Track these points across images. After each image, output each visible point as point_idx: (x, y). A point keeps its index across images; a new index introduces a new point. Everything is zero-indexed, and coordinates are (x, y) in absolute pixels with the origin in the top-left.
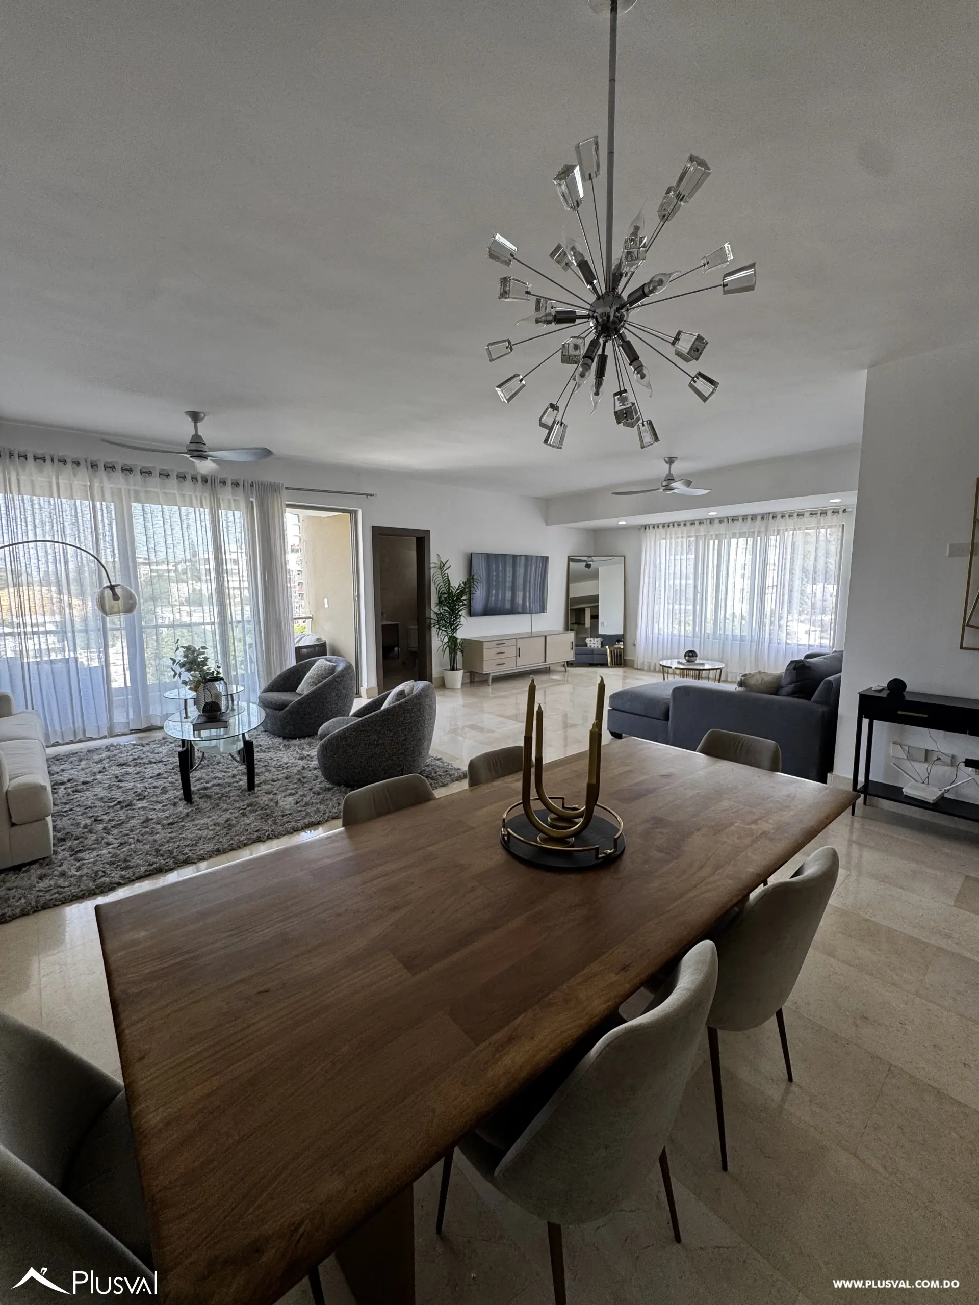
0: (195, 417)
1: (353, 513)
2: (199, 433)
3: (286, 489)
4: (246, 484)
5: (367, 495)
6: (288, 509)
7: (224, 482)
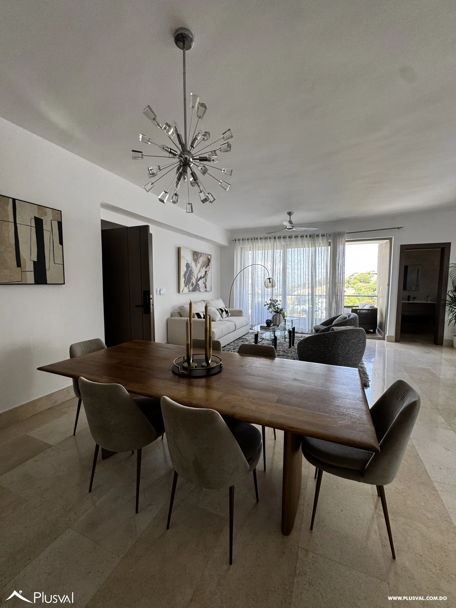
0: (290, 214)
1: (390, 239)
2: (291, 220)
3: (347, 233)
4: (327, 235)
5: (399, 228)
6: (346, 243)
7: (318, 236)
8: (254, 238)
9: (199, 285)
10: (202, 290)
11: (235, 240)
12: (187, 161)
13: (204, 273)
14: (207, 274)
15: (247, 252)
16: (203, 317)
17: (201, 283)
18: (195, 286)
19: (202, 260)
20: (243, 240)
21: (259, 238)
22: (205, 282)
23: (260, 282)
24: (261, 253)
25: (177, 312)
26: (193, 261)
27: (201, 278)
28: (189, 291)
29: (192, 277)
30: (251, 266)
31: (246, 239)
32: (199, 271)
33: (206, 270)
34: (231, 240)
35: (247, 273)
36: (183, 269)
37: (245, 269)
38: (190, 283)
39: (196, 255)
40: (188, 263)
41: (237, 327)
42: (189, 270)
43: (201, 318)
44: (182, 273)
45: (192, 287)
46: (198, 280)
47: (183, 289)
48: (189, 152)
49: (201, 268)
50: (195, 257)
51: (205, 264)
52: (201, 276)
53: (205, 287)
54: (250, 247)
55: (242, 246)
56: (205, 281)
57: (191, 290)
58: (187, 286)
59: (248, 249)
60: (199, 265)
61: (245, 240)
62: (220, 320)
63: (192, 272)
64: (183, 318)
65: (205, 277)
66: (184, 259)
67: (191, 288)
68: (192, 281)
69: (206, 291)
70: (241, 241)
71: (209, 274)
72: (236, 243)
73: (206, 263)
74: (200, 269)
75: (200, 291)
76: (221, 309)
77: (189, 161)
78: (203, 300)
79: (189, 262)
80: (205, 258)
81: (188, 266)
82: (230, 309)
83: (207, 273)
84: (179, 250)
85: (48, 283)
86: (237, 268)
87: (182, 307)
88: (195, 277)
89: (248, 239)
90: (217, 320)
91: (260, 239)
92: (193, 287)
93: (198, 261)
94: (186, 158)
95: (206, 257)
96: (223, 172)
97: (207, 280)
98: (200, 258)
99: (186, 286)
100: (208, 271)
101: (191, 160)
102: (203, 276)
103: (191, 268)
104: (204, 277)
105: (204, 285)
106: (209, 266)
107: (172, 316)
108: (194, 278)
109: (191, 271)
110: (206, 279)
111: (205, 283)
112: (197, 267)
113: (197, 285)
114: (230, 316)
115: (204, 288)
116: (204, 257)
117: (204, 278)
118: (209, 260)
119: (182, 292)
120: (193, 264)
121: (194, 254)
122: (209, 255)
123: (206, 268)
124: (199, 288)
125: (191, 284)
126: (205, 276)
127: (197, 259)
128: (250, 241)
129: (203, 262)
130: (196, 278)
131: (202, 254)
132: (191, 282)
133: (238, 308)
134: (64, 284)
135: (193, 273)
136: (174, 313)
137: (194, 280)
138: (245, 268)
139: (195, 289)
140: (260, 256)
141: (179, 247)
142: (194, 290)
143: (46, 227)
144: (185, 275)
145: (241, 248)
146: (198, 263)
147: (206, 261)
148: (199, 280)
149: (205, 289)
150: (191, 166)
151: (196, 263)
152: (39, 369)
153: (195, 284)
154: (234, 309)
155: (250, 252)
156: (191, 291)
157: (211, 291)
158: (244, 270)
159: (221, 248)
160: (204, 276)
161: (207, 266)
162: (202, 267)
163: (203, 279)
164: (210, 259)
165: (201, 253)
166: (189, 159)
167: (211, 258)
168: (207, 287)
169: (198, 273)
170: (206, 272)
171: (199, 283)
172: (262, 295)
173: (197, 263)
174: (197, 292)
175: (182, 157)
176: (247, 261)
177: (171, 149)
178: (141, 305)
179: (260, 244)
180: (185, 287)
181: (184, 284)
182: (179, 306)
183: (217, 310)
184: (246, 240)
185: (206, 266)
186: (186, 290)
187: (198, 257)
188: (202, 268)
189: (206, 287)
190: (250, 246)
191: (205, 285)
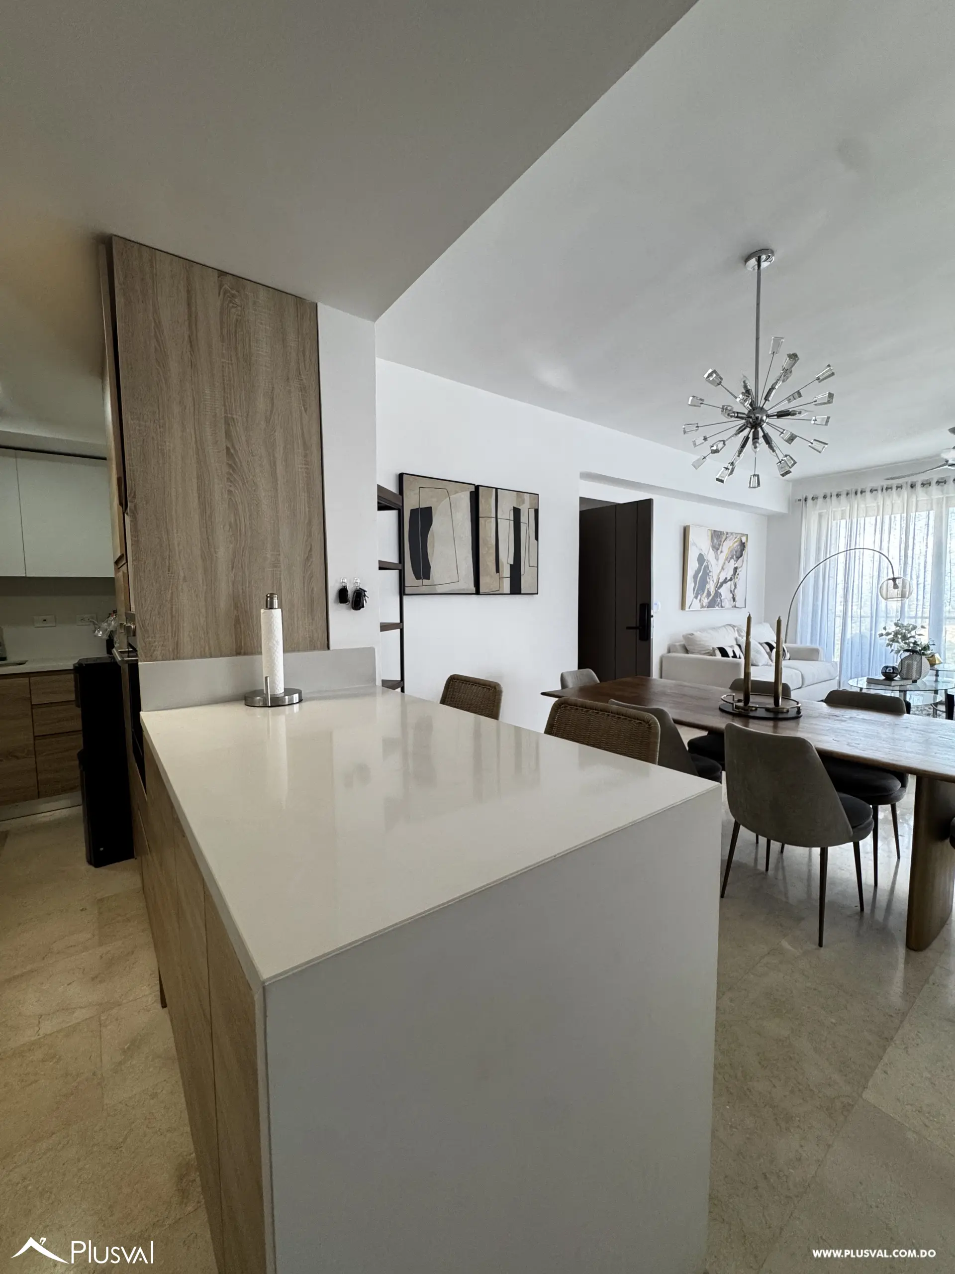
8: (854, 491)
9: (720, 594)
10: (728, 603)
11: (806, 500)
12: (759, 421)
13: (732, 572)
14: (738, 574)
15: (834, 523)
16: (732, 655)
17: (724, 591)
18: (713, 596)
19: (729, 546)
20: (825, 497)
21: (868, 490)
22: (732, 590)
23: (866, 588)
24: (874, 522)
25: (680, 645)
26: (711, 549)
27: (725, 581)
28: (702, 607)
29: (708, 580)
30: (845, 552)
31: (834, 494)
32: (723, 569)
33: (736, 566)
34: (796, 501)
35: (834, 567)
36: (693, 565)
37: (828, 560)
38: (704, 592)
39: (717, 537)
40: (702, 553)
41: (806, 683)
42: (703, 567)
43: (728, 657)
44: (690, 573)
45: (708, 599)
46: (719, 585)
47: (691, 604)
48: (762, 408)
49: (727, 562)
50: (716, 541)
51: (734, 553)
52: (726, 578)
53: (732, 600)
54: (843, 512)
55: (820, 511)
56: (734, 588)
57: (704, 605)
58: (699, 598)
59: (839, 516)
60: (723, 557)
61: (831, 496)
62: (767, 665)
63: (708, 571)
64: (690, 655)
65: (733, 580)
66: (695, 547)
67: (706, 601)
68: (707, 586)
69: (735, 607)
70: (820, 500)
71: (741, 572)
72: (806, 504)
73: (736, 552)
74: (724, 563)
75: (722, 607)
76: (768, 644)
77: (762, 420)
78: (729, 624)
79: (704, 552)
80: (734, 543)
81: (701, 559)
82: (788, 645)
83: (738, 571)
84: (685, 531)
85: (522, 592)
86: (809, 560)
87: (690, 636)
88: (713, 581)
89: (838, 495)
90: (760, 664)
91: (871, 491)
92: (710, 598)
93: (720, 549)
94: (757, 418)
95: (736, 539)
96: (813, 422)
97: (737, 586)
98: (724, 543)
99: (696, 597)
100: (739, 568)
101: (764, 418)
102: (729, 578)
103: (707, 562)
104: (731, 580)
105: (731, 595)
106: (741, 558)
107: (669, 651)
108: (711, 582)
109: (707, 567)
110: (736, 584)
111: (734, 591)
112: (717, 559)
113: (717, 595)
114: (789, 659)
115: (730, 600)
116: (733, 539)
117: (732, 582)
118: (743, 546)
119: (689, 608)
120: (710, 556)
121: (714, 537)
122: (743, 535)
123: (737, 561)
124: (721, 601)
125: (705, 594)
126: (734, 578)
127: (719, 545)
128: (843, 497)
129: (731, 549)
130: (715, 581)
131: (729, 535)
132: (706, 591)
133: (808, 644)
134: (537, 594)
135: (710, 571)
136: (675, 646)
137: (711, 586)
138: (828, 556)
139: (714, 602)
140: (870, 529)
141: (685, 525)
142: (711, 605)
143: (523, 519)
144: (695, 577)
145: (820, 516)
146: (721, 552)
147: (737, 546)
148: (721, 585)
149: (733, 604)
150: (763, 426)
151: (717, 553)
152: (543, 694)
153: (713, 593)
154: (798, 645)
155: (843, 522)
156: (705, 607)
157: (745, 607)
158: (825, 564)
159: (771, 519)
160: (731, 578)
161: (738, 558)
162: (728, 559)
163: (729, 582)
164: (744, 543)
165: (727, 533)
166: (762, 417)
167: (747, 541)
168: (737, 599)
169: (720, 572)
170: (736, 569)
171: (721, 591)
172: (872, 617)
173: (719, 552)
174: (717, 608)
175: (751, 417)
176: (833, 542)
177: (738, 413)
178: (634, 626)
179: (869, 502)
180: (695, 599)
181: (694, 593)
182: (685, 633)
183: (761, 644)
184: (834, 497)
185: (736, 557)
186: (696, 604)
187: (721, 541)
188: (729, 562)
189: (734, 600)
190: (844, 508)
191: (733, 595)
